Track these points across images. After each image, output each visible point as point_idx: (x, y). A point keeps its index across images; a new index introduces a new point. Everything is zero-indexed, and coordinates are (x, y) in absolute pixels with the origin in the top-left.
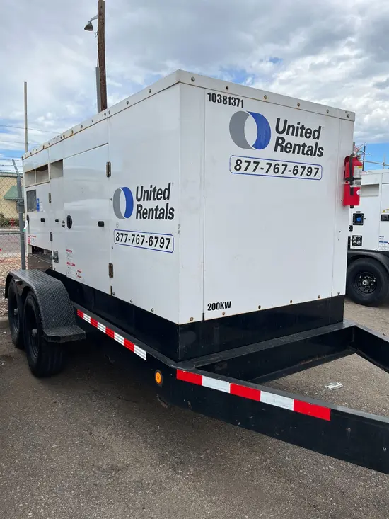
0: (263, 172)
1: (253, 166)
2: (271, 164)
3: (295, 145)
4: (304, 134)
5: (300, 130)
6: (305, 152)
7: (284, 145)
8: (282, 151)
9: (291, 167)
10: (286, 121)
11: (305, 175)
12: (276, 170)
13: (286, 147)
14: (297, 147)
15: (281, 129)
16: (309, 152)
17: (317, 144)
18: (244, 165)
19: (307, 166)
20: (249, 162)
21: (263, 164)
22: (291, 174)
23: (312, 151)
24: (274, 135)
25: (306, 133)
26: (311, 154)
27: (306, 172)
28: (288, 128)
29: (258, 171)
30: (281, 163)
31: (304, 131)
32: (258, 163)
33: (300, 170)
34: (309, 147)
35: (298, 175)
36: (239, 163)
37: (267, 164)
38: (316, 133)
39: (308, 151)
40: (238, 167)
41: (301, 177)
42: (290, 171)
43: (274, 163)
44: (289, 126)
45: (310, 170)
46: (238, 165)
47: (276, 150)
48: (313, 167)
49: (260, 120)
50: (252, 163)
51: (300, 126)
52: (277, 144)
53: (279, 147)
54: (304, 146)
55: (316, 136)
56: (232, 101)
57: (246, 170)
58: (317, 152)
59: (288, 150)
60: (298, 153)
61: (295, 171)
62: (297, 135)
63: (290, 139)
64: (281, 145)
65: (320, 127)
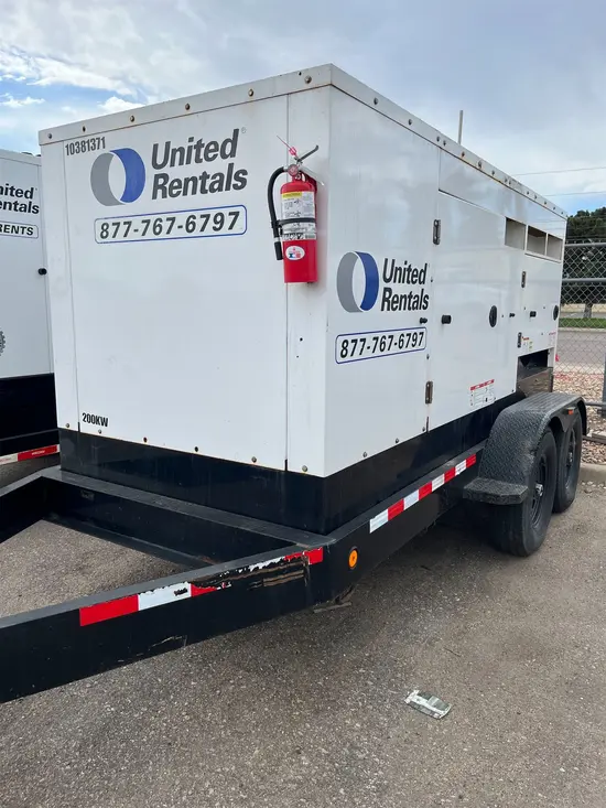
0: (138, 236)
1: (123, 228)
2: (148, 222)
3: (187, 180)
4: (202, 156)
5: (194, 151)
6: (207, 188)
7: (167, 186)
8: (164, 196)
9: (181, 219)
10: (168, 144)
11: (209, 230)
12: (158, 230)
13: (172, 187)
14: (191, 183)
15: (160, 161)
16: (216, 186)
17: (231, 166)
18: (112, 230)
19: (213, 213)
20: (118, 224)
21: (137, 223)
22: (183, 232)
23: (221, 182)
24: (150, 173)
25: (208, 151)
26: (220, 189)
27: (211, 223)
28: (173, 155)
29: (131, 234)
30: (164, 217)
31: (203, 150)
32: (129, 223)
33: (200, 222)
34: (214, 177)
35: (197, 232)
36: (105, 228)
37: (143, 222)
38: (229, 146)
39: (212, 185)
40: (105, 234)
41: (203, 234)
42: (180, 227)
43: (153, 219)
44: (174, 151)
45: (219, 219)
46: (104, 230)
47: (154, 197)
48: (225, 212)
49: (129, 157)
50: (122, 224)
51: (194, 143)
52: (156, 186)
53: (160, 192)
54: (205, 176)
55: (228, 151)
56: (91, 144)
57: (114, 236)
58: (233, 182)
59: (175, 192)
60: (194, 192)
61: (190, 225)
62: (188, 162)
63: (177, 172)
64: (162, 187)
65: (236, 132)
